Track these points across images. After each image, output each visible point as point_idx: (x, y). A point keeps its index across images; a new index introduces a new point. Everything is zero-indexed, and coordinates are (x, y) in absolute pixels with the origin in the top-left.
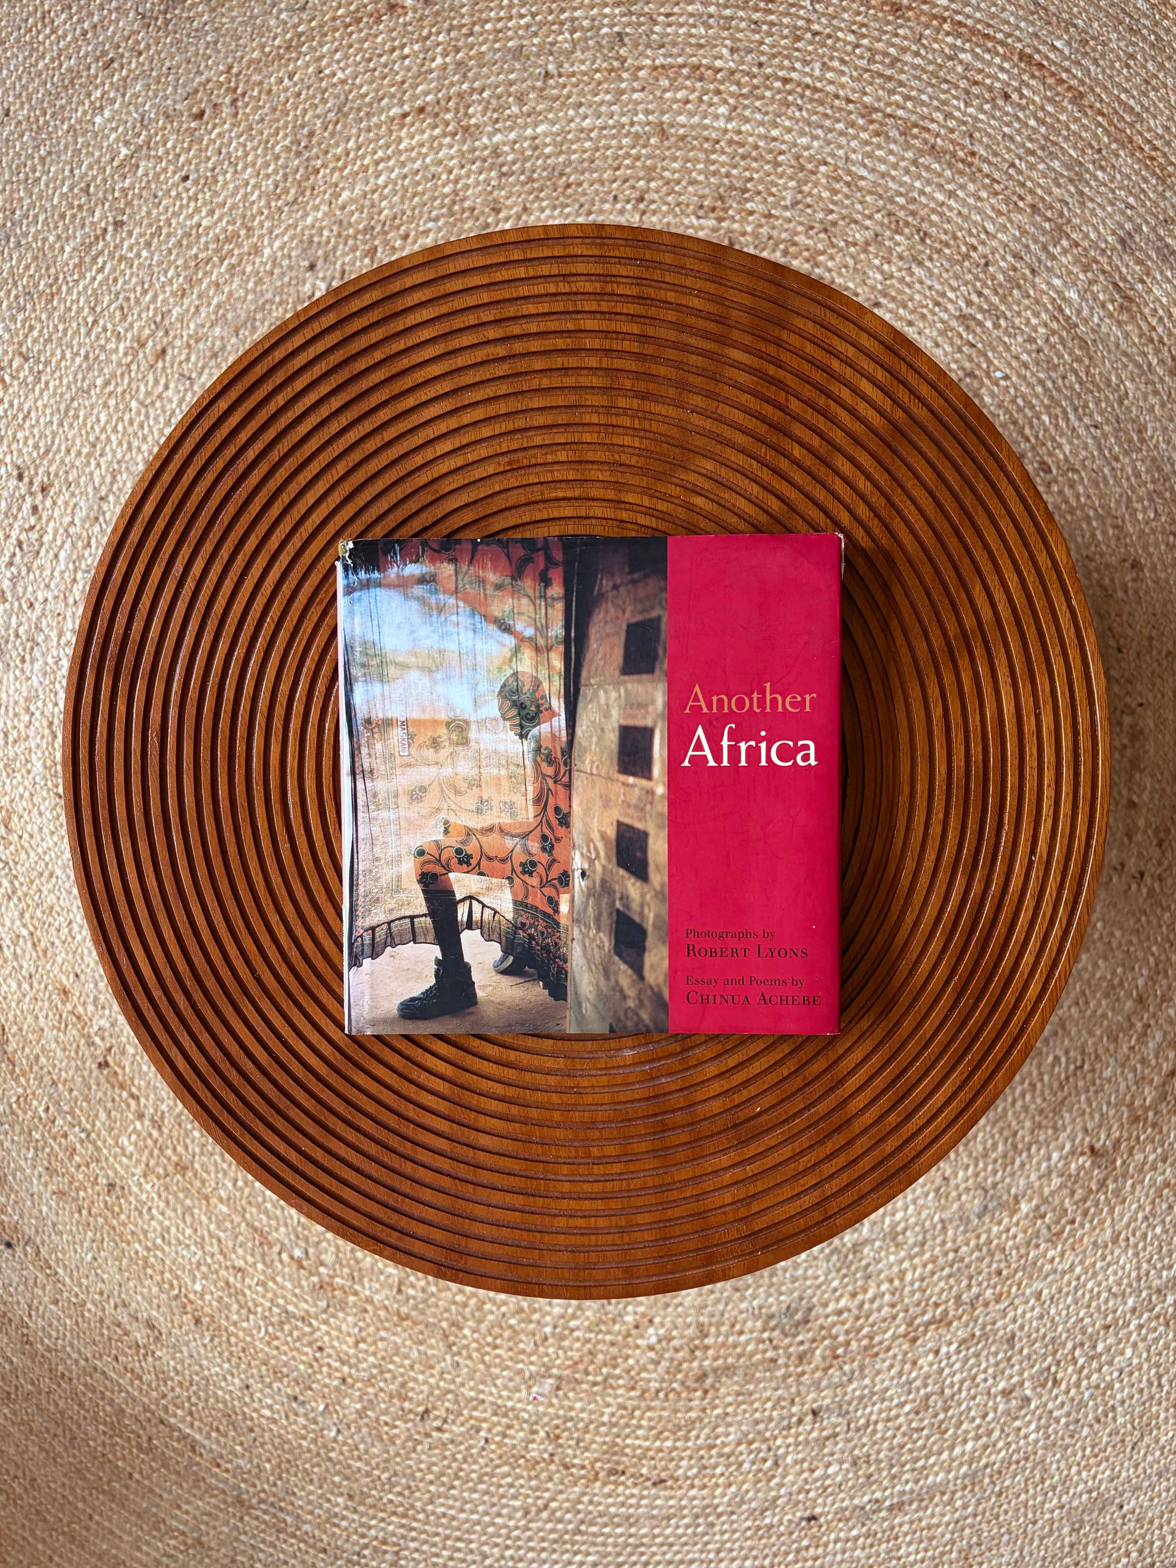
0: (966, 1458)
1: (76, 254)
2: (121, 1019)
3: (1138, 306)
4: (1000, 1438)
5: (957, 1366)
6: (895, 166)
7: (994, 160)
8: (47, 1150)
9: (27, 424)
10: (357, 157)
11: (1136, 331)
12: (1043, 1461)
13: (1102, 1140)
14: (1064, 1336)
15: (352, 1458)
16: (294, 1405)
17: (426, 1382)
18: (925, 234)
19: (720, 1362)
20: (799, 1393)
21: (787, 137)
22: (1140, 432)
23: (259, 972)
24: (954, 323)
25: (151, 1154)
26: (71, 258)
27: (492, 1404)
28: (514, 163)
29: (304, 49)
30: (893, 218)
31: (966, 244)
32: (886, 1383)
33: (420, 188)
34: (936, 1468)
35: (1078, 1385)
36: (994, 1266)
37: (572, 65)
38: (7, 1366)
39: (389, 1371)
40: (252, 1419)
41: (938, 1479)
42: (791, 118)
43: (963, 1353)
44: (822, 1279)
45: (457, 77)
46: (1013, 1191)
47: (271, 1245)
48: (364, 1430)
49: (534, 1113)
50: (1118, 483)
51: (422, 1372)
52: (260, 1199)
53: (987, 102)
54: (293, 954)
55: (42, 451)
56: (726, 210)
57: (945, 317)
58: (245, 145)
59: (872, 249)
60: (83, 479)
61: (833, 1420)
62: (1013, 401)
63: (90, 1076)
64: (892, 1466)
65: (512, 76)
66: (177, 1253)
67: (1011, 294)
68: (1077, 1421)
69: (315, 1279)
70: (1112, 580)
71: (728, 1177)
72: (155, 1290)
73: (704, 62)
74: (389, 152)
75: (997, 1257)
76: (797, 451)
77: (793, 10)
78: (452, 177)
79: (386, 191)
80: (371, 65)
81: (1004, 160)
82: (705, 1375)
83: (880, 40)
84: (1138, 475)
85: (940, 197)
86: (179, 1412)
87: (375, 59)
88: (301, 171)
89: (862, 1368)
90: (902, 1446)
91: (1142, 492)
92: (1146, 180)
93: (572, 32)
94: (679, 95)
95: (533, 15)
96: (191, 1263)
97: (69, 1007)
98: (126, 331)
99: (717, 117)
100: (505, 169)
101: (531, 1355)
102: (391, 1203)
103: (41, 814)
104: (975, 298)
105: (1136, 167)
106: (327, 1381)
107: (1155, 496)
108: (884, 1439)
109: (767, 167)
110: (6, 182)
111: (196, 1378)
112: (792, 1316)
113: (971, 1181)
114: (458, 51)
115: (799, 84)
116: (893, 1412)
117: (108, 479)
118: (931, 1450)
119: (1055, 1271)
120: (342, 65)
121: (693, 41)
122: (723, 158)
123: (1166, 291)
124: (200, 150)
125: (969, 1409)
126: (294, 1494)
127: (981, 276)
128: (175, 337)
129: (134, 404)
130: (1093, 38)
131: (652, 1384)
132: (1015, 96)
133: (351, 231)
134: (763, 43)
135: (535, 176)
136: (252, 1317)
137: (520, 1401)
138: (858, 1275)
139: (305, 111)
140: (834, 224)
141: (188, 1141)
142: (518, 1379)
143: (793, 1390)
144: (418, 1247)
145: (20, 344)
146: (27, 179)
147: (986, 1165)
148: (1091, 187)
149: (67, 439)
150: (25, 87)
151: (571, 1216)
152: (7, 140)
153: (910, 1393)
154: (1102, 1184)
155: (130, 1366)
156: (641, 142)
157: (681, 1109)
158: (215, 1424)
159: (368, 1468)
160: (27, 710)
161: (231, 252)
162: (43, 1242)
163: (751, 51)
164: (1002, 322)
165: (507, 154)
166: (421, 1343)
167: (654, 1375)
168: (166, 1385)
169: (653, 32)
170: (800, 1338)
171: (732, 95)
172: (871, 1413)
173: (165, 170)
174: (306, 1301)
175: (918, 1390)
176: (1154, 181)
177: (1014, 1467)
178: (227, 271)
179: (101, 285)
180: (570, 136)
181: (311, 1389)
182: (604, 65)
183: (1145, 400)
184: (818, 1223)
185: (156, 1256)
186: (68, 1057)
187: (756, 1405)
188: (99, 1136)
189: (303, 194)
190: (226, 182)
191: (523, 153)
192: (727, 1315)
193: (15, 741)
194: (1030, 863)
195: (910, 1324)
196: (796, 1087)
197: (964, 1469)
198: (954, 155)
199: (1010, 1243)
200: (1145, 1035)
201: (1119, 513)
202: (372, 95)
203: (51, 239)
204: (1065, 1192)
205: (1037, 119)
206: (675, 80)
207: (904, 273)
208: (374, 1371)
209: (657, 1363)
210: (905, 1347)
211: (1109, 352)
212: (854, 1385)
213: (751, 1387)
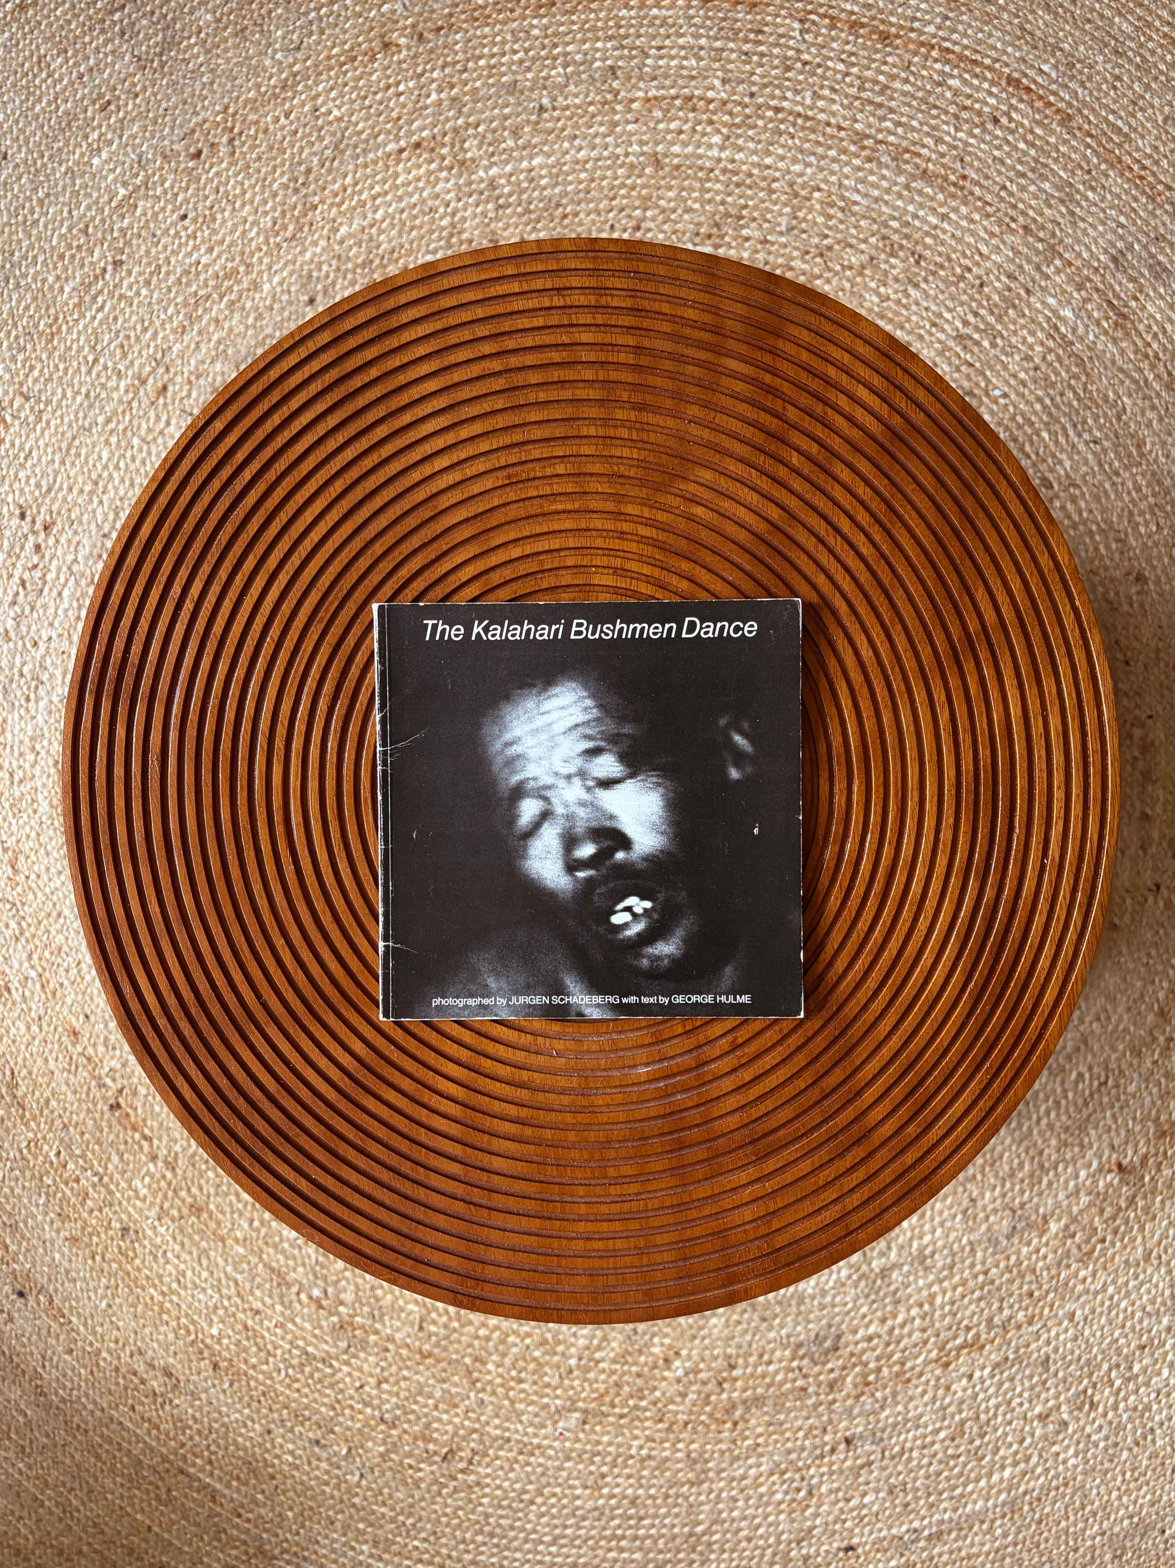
0: (1005, 1484)
1: (75, 294)
2: (132, 1058)
3: (1133, 322)
4: (1038, 1464)
5: (992, 1390)
6: (888, 191)
7: (986, 183)
8: (59, 1195)
9: (29, 463)
10: (354, 193)
11: (1132, 348)
12: (1083, 1486)
13: (1130, 1157)
14: (1099, 1357)
15: (377, 1503)
16: (317, 1449)
17: (450, 1422)
18: (920, 256)
19: (749, 1393)
20: (830, 1422)
21: (780, 165)
22: (1139, 446)
23: (265, 996)
24: (951, 343)
25: (165, 1197)
26: (70, 298)
27: (518, 1442)
28: (510, 195)
29: (300, 88)
30: (887, 242)
31: (960, 265)
32: (920, 1410)
33: (417, 222)
34: (974, 1496)
35: (1115, 1408)
36: (1026, 1287)
37: (566, 98)
38: (21, 1419)
39: (413, 1412)
40: (273, 1466)
41: (977, 1507)
42: (783, 146)
43: (997, 1378)
44: (850, 1305)
45: (452, 113)
46: (1041, 1211)
47: (289, 1286)
48: (388, 1474)
49: (548, 1134)
50: (1119, 497)
51: (447, 1412)
52: (277, 1239)
53: (977, 126)
54: (299, 977)
55: (44, 489)
56: (722, 237)
57: (943, 337)
58: (242, 184)
59: (867, 272)
60: (86, 517)
61: (867, 1448)
62: (1013, 418)
63: (102, 1119)
64: (929, 1495)
65: (506, 111)
66: (193, 1296)
67: (1006, 313)
68: (1116, 1445)
69: (335, 1319)
70: (1117, 594)
71: (747, 1194)
72: (171, 1336)
73: (696, 93)
74: (386, 187)
75: (1027, 1279)
76: (795, 459)
77: (783, 41)
78: (449, 210)
79: (384, 225)
80: (367, 103)
81: (995, 183)
82: (734, 1406)
83: (869, 68)
84: (1138, 489)
85: (933, 220)
86: (198, 1461)
87: (370, 97)
88: (299, 207)
89: (894, 1394)
90: (939, 1474)
91: (1143, 505)
92: (1136, 200)
93: (565, 66)
94: (673, 126)
95: (526, 51)
96: (207, 1308)
97: (79, 1049)
98: (127, 368)
99: (710, 146)
100: (501, 201)
101: (556, 1388)
102: (405, 1230)
103: (47, 854)
104: (971, 318)
105: (1126, 186)
106: (349, 1423)
107: (1156, 510)
108: (920, 1467)
109: (761, 194)
110: (5, 225)
111: (215, 1425)
112: (821, 1344)
113: (998, 1202)
114: (452, 86)
115: (790, 113)
116: (928, 1439)
117: (111, 517)
118: (968, 1477)
119: (1087, 1292)
120: (338, 102)
121: (685, 72)
122: (718, 186)
123: (1159, 307)
124: (198, 189)
125: (1006, 1435)
126: (318, 1542)
127: (977, 296)
128: (176, 374)
129: (136, 441)
130: (1079, 61)
131: (679, 1416)
132: (1004, 120)
133: (350, 265)
134: (754, 74)
135: (532, 207)
136: (271, 1359)
137: (546, 1438)
138: (887, 1301)
139: (302, 149)
140: (830, 248)
141: (202, 1182)
142: (543, 1414)
143: (825, 1418)
144: (433, 1275)
145: (21, 384)
146: (25, 221)
147: (1013, 1185)
148: (1082, 208)
149: (69, 477)
150: (22, 131)
151: (588, 1239)
152: (5, 183)
153: (944, 1419)
154: (1132, 1201)
155: (146, 1415)
156: (636, 172)
157: (698, 1125)
158: (236, 1472)
159: (392, 1514)
160: (33, 749)
161: (230, 289)
162: (56, 1291)
163: (743, 82)
164: (999, 341)
165: (504, 186)
166: (444, 1381)
167: (681, 1408)
168: (184, 1434)
169: (645, 65)
170: (830, 1366)
171: (725, 124)
172: (906, 1440)
173: (163, 209)
174: (326, 1342)
175: (953, 1416)
176: (1144, 200)
177: (1053, 1493)
178: (227, 307)
179: (101, 324)
180: (565, 168)
181: (333, 1432)
182: (598, 98)
183: (1143, 414)
184: (840, 1238)
185: (171, 1301)
186: (79, 1100)
187: (787, 1435)
188: (111, 1179)
189: (301, 230)
190: (224, 221)
191: (519, 185)
192: (754, 1346)
193: (21, 781)
194: (1043, 867)
195: (942, 1349)
196: (814, 1099)
197: (1003, 1496)
198: (945, 179)
199: (1040, 1264)
200: (1168, 1048)
201: (1121, 527)
202: (368, 131)
203: (51, 279)
204: (1094, 1210)
205: (1026, 142)
206: (668, 111)
207: (900, 295)
208: (398, 1412)
209: (684, 1395)
210: (938, 1372)
211: (1106, 368)
212: (887, 1412)
213: (782, 1417)
